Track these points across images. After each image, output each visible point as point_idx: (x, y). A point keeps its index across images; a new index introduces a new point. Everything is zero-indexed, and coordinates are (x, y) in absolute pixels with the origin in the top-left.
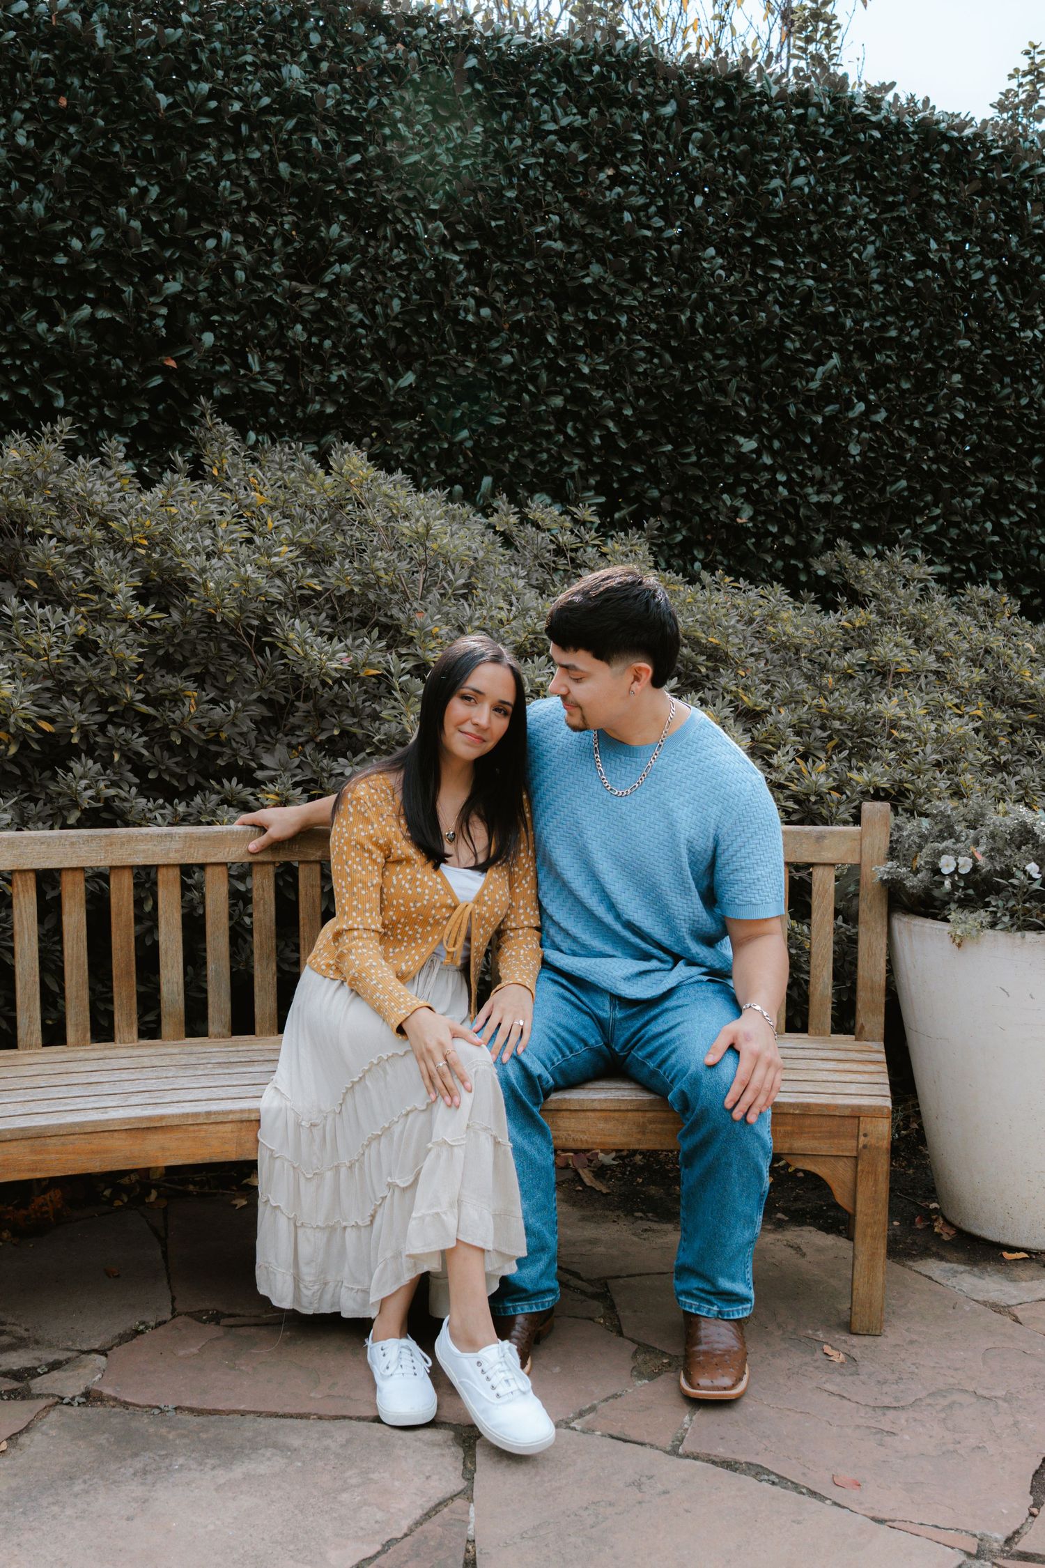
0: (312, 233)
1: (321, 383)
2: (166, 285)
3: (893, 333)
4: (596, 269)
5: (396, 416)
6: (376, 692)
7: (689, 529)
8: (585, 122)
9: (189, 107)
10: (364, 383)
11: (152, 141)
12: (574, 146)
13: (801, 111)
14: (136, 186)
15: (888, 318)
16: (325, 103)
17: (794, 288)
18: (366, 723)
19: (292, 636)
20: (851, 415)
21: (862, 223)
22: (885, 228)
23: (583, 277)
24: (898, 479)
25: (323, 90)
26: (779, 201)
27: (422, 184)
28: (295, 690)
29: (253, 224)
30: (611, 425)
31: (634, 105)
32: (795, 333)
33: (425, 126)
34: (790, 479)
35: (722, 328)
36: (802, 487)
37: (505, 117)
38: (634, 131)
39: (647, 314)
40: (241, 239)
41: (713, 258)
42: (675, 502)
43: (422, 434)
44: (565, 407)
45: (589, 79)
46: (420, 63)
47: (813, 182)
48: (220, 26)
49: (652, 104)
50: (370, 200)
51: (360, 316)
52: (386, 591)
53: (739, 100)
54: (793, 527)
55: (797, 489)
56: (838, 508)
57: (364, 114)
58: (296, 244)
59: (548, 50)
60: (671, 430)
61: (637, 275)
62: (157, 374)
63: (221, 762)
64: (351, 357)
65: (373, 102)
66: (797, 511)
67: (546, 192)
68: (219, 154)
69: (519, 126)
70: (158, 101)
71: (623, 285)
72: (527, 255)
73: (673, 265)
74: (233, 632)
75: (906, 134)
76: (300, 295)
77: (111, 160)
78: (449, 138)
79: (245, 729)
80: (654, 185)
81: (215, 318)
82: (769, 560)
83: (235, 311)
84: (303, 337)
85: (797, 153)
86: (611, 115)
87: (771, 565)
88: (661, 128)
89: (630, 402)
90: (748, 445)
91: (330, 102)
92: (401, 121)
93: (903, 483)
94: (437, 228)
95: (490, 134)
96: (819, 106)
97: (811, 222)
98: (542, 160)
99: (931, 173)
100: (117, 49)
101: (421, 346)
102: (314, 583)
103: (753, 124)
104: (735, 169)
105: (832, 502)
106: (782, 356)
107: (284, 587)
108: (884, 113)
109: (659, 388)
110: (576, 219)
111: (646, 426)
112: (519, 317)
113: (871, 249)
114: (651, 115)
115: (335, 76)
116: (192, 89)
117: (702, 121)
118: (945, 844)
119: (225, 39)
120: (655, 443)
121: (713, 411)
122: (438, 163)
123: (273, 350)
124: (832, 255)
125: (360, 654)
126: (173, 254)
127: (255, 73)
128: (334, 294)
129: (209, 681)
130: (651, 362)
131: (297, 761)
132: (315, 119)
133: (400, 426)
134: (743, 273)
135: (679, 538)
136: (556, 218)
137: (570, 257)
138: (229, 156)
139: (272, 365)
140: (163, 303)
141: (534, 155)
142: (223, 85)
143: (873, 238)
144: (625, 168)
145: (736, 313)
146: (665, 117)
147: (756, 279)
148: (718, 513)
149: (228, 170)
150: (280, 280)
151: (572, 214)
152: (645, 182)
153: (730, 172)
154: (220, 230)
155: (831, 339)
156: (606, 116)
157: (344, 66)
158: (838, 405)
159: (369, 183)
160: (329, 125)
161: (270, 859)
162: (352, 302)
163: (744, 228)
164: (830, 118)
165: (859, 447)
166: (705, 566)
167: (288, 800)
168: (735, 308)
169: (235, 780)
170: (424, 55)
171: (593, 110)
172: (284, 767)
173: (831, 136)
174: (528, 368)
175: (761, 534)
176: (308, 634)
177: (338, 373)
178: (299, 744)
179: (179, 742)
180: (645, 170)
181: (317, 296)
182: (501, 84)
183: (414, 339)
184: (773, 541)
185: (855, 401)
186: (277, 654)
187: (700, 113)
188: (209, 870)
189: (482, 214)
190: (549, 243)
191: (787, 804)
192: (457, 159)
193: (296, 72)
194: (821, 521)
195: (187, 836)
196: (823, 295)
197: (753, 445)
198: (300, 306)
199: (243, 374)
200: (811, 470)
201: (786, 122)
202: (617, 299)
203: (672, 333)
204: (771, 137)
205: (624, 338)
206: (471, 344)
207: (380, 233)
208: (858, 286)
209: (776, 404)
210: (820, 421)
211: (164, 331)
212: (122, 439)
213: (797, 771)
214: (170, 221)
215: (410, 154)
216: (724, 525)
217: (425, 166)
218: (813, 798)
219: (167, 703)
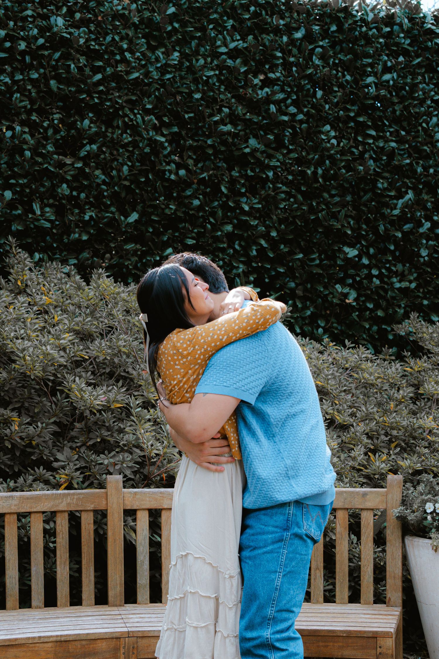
0: (73, 125)
1: (79, 221)
6: (120, 416)
7: (315, 307)
8: (245, 45)
10: (105, 220)
12: (238, 61)
13: (388, 29)
16: (79, 42)
17: (383, 148)
18: (115, 435)
19: (73, 386)
20: (421, 230)
21: (429, 102)
23: (245, 148)
25: (77, 32)
26: (372, 90)
27: (141, 91)
28: (72, 416)
29: (35, 120)
30: (263, 242)
31: (277, 31)
32: (383, 178)
33: (143, 54)
34: (381, 273)
36: (389, 277)
37: (194, 44)
38: (276, 49)
41: (329, 131)
42: (305, 290)
43: (142, 252)
44: (233, 231)
45: (247, 17)
46: (139, 11)
47: (395, 77)
49: (289, 30)
50: (108, 104)
51: (103, 177)
52: (124, 357)
53: (347, 25)
54: (384, 304)
55: (386, 280)
56: (412, 291)
57: (103, 47)
58: (62, 133)
60: (302, 243)
61: (279, 144)
63: (33, 458)
64: (98, 204)
65: (109, 38)
66: (386, 293)
68: (11, 76)
69: (202, 49)
71: (271, 151)
72: (208, 135)
73: (302, 138)
74: (38, 384)
76: (65, 164)
78: (157, 60)
79: (47, 439)
80: (290, 86)
81: (12, 181)
82: (367, 327)
83: (25, 177)
84: (67, 192)
85: (386, 58)
87: (370, 329)
89: (275, 227)
90: (352, 253)
91: (82, 41)
92: (126, 50)
94: (151, 120)
95: (184, 56)
96: (401, 25)
101: (142, 195)
102: (84, 354)
103: (355, 41)
104: (344, 70)
105: (409, 287)
106: (375, 194)
107: (66, 356)
109: (294, 217)
110: (240, 110)
111: (286, 242)
112: (203, 176)
113: (435, 120)
114: (289, 38)
115: (84, 22)
117: (322, 41)
118: (429, 496)
120: (292, 253)
121: (329, 231)
122: (151, 78)
123: (48, 200)
124: (409, 124)
125: (111, 395)
127: (33, 22)
128: (86, 164)
129: (23, 411)
130: (289, 200)
131: (76, 457)
132: (73, 52)
133: (129, 247)
134: (349, 140)
135: (309, 313)
136: (226, 110)
137: (235, 135)
138: (18, 77)
139: (47, 209)
141: (212, 69)
142: (14, 31)
144: (271, 75)
145: (344, 167)
146: (298, 39)
147: (357, 144)
148: (333, 297)
149: (18, 86)
150: (52, 155)
151: (237, 107)
152: (284, 84)
153: (340, 74)
154: (14, 125)
155: (408, 181)
156: (258, 40)
157: (90, 16)
158: (412, 225)
159: (107, 93)
160: (82, 55)
161: (66, 509)
162: (97, 169)
163: (349, 110)
164: (408, 33)
165: (427, 251)
166: (325, 331)
167: (72, 478)
168: (343, 164)
169: (42, 468)
170: (141, 5)
171: (250, 37)
172: (69, 460)
173: (408, 45)
174: (210, 208)
175: (362, 309)
176: (83, 385)
177: (90, 214)
178: (77, 447)
179: (10, 447)
180: (284, 76)
181: (76, 166)
182: (190, 22)
183: (137, 191)
184: (370, 314)
185: (423, 221)
186: (64, 395)
187: (321, 35)
188: (33, 516)
189: (179, 109)
190: (222, 127)
191: (360, 479)
192: (163, 74)
193: (60, 21)
194: (402, 300)
195: (21, 497)
196: (402, 152)
197: (356, 252)
198: (65, 172)
199: (30, 216)
200: (395, 267)
201: (378, 38)
202: (266, 161)
203: (302, 182)
204: (367, 49)
205: (271, 186)
206: (173, 193)
207: (115, 124)
208: (426, 145)
209: (371, 225)
210: (400, 235)
213: (367, 461)
215: (132, 73)
216: (337, 304)
217: (142, 80)
218: (377, 476)
219: (2, 425)
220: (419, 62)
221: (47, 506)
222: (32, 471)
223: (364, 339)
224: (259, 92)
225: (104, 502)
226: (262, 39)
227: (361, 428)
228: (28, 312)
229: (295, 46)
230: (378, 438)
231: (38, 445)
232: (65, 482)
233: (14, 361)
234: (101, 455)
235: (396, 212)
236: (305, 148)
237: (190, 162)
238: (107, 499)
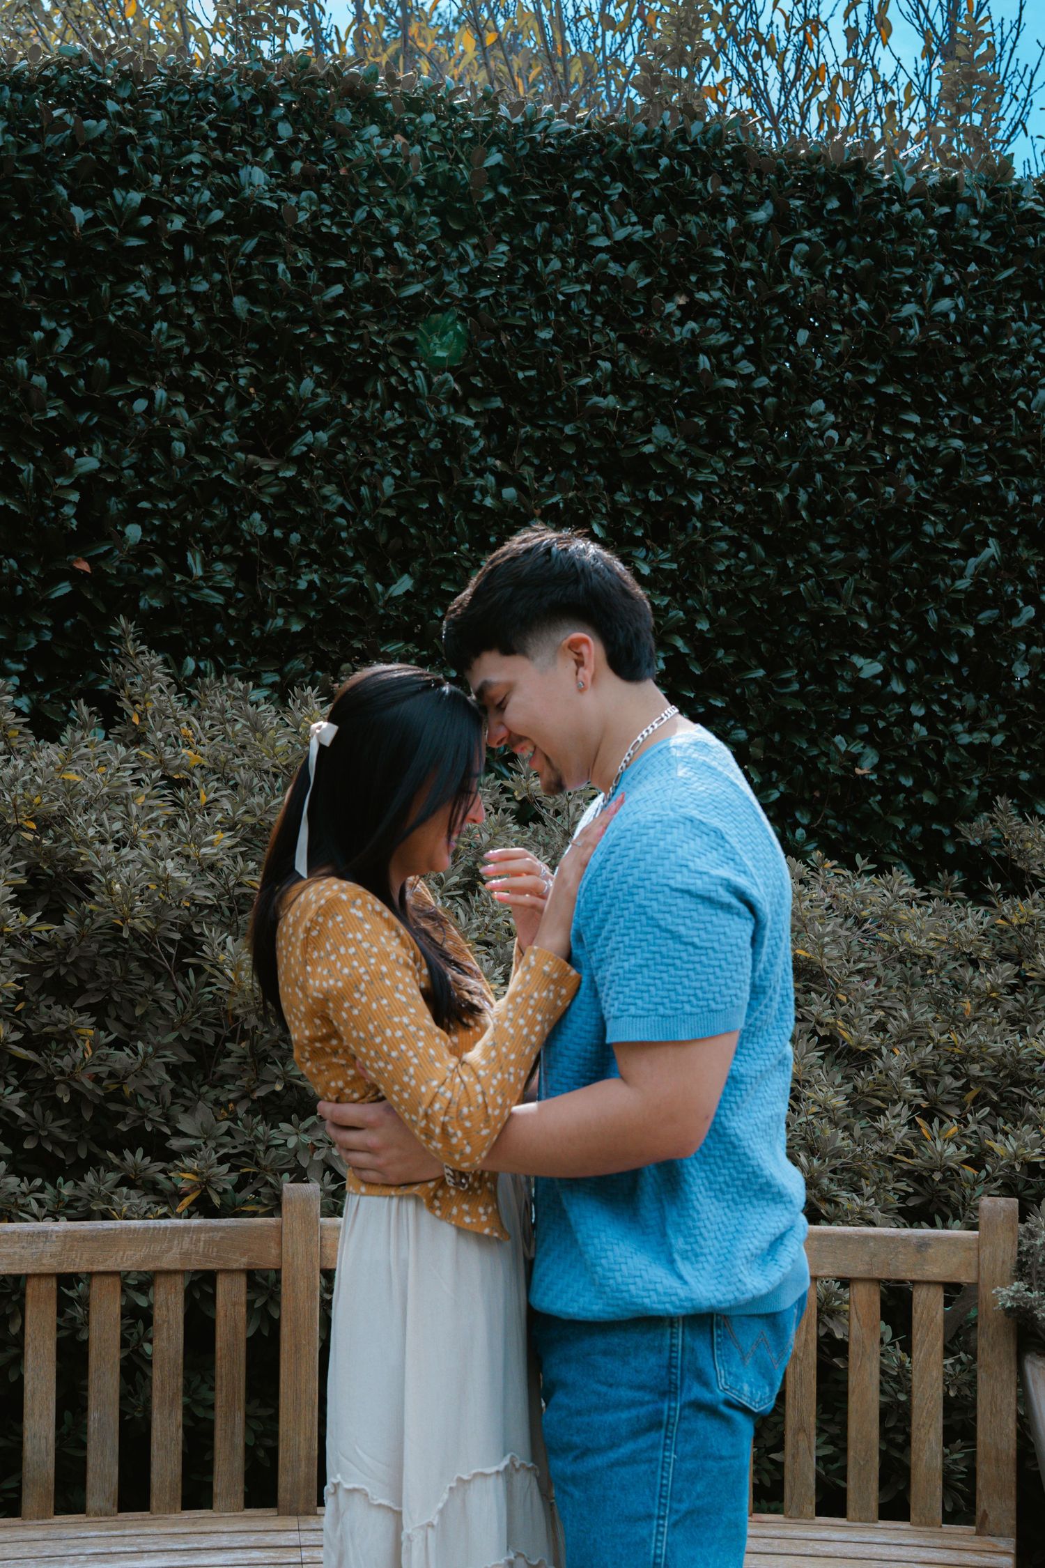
0: (277, 391)
1: (286, 591)
2: (79, 461)
4: (661, 432)
5: (387, 633)
7: (790, 783)
8: (648, 234)
9: (114, 225)
10: (343, 591)
11: (63, 269)
12: (633, 266)
13: (946, 210)
14: (42, 329)
16: (296, 217)
17: (935, 451)
19: (223, 956)
20: (1016, 623)
21: (1031, 359)
23: (646, 443)
25: (293, 199)
26: (914, 332)
27: (426, 322)
29: (198, 379)
30: (679, 643)
31: (715, 208)
32: (936, 513)
33: (430, 245)
34: (930, 713)
35: (834, 509)
36: (948, 722)
37: (539, 230)
38: (714, 244)
39: (731, 491)
41: (822, 414)
42: (769, 746)
45: (653, 177)
46: (426, 160)
47: (961, 306)
48: (158, 116)
49: (741, 206)
50: (355, 346)
51: (340, 500)
53: (859, 199)
54: (935, 778)
55: (940, 727)
56: (997, 751)
57: (349, 231)
58: (255, 406)
59: (598, 138)
60: (763, 647)
61: (717, 438)
62: (64, 580)
63: (122, 1127)
64: (328, 556)
65: (361, 214)
66: (941, 755)
67: (594, 330)
68: (153, 286)
69: (558, 241)
70: (73, 216)
71: (698, 453)
72: (567, 416)
73: (766, 425)
76: (260, 472)
77: (8, 295)
78: (463, 260)
79: (156, 1083)
80: (740, 318)
81: (144, 505)
82: (901, 827)
83: (171, 496)
84: (262, 530)
85: (941, 268)
86: (684, 224)
87: (905, 831)
88: (753, 239)
89: (706, 611)
90: (870, 668)
91: (303, 217)
92: (398, 238)
94: (446, 381)
95: (517, 251)
96: (971, 202)
97: (960, 361)
100: (20, 147)
101: (422, 540)
103: (879, 229)
104: (854, 290)
105: (989, 744)
106: (918, 545)
107: (218, 886)
109: (747, 592)
110: (634, 365)
111: (729, 643)
112: (554, 500)
113: (1042, 394)
114: (739, 221)
115: (310, 180)
116: (119, 200)
117: (809, 229)
119: (165, 132)
120: (741, 667)
121: (821, 621)
122: (448, 295)
123: (221, 546)
124: (990, 403)
126: (89, 418)
127: (204, 177)
128: (304, 472)
129: (111, 1015)
130: (736, 556)
131: (225, 1126)
132: (283, 239)
133: (390, 648)
134: (864, 432)
135: (775, 795)
136: (606, 365)
137: (624, 418)
138: (167, 288)
139: (219, 566)
140: (73, 487)
141: (578, 281)
142: (160, 193)
144: (702, 296)
145: (853, 488)
146: (757, 225)
147: (882, 440)
148: (829, 762)
149: (165, 307)
150: (232, 453)
151: (628, 359)
152: (728, 314)
153: (846, 297)
154: (153, 388)
155: (987, 520)
156: (676, 226)
157: (323, 167)
158: (996, 611)
160: (301, 246)
161: (182, 1266)
162: (329, 483)
163: (865, 371)
164: (986, 217)
165: (1027, 667)
166: (811, 834)
167: (209, 1181)
168: (852, 481)
169: (140, 1152)
170: (431, 149)
171: (659, 218)
172: (207, 1134)
173: (987, 242)
175: (890, 789)
177: (309, 577)
178: (229, 1101)
179: (67, 1099)
180: (728, 298)
181: (282, 475)
182: (534, 186)
183: (412, 531)
184: (906, 799)
185: (1021, 604)
186: (203, 978)
187: (806, 217)
188: (96, 1283)
189: (506, 361)
190: (596, 399)
191: (899, 1185)
192: (473, 288)
193: (259, 176)
194: (974, 770)
195: (67, 1235)
196: (976, 461)
197: (877, 668)
198: (260, 489)
199: (180, 579)
200: (960, 700)
201: (925, 226)
202: (689, 473)
203: (765, 517)
204: (904, 247)
205: (699, 525)
206: (488, 536)
207: (369, 390)
208: (1025, 445)
209: (909, 611)
210: (971, 633)
211: (74, 522)
212: (14, 666)
213: (913, 1139)
214: (86, 375)
215: (408, 284)
216: (836, 778)
217: (429, 299)
218: (937, 1176)
219: (54, 1045)
220: (1009, 277)
221: (128, 1259)
222: (116, 1161)
223: (893, 853)
224: (677, 330)
225: (274, 1252)
227: (898, 1059)
228: (138, 782)
230: (936, 1083)
231: (135, 1095)
232: (193, 1189)
233: (90, 895)
234: (284, 1126)
235: (963, 584)
236: (771, 448)
237: (527, 472)
238: (280, 1244)
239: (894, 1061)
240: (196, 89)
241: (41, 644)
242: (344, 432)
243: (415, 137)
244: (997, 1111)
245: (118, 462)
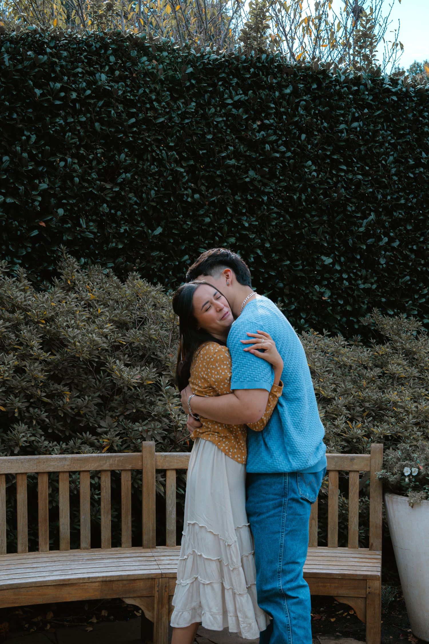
0: (112, 158)
1: (116, 233)
2: (40, 185)
3: (403, 201)
5: (153, 248)
6: (151, 391)
7: (298, 303)
8: (246, 98)
9: (50, 96)
10: (137, 233)
11: (32, 112)
12: (241, 110)
13: (356, 88)
15: (400, 194)
16: (118, 93)
17: (352, 180)
18: (147, 406)
19: (114, 367)
20: (381, 244)
21: (387, 145)
22: (399, 147)
23: (246, 178)
24: (405, 276)
25: (116, 86)
26: (344, 135)
27: (166, 132)
28: (112, 390)
29: (83, 154)
30: (259, 252)
31: (271, 87)
32: (352, 203)
33: (167, 103)
34: (349, 277)
35: (315, 201)
36: (356, 280)
37: (207, 96)
38: (270, 102)
39: (277, 195)
40: (76, 161)
41: (310, 166)
42: (291, 289)
43: (165, 258)
44: (236, 243)
45: (248, 76)
46: (165, 70)
47: (361, 125)
49: (280, 87)
50: (140, 142)
51: (135, 199)
52: (154, 342)
53: (324, 84)
54: (351, 300)
55: (353, 282)
56: (373, 291)
57: (137, 98)
58: (104, 164)
59: (228, 61)
60: (289, 253)
61: (272, 175)
62: (36, 229)
63: (81, 425)
64: (131, 220)
65: (141, 91)
66: (354, 292)
67: (227, 135)
68: (65, 119)
69: (213, 101)
70: (36, 93)
71: (266, 181)
72: (218, 168)
73: (290, 170)
74: (86, 364)
75: (411, 97)
76: (106, 189)
77: (12, 123)
78: (179, 108)
79: (91, 410)
80: (281, 130)
81: (64, 201)
82: (339, 318)
83: (74, 198)
84: (107, 210)
85: (354, 110)
87: (340, 320)
89: (268, 240)
90: (328, 261)
91: (120, 93)
92: (155, 100)
93: (408, 278)
94: (173, 155)
95: (198, 105)
96: (365, 85)
98: (225, 119)
99: (424, 117)
100: (15, 66)
101: (165, 214)
102: (121, 340)
103: (331, 96)
104: (322, 119)
105: (371, 288)
106: (345, 215)
107: (107, 341)
108: (399, 87)
109: (283, 232)
110: (242, 148)
111: (277, 252)
112: (213, 199)
113: (391, 158)
114: (280, 93)
115: (122, 78)
116: (52, 86)
117: (305, 96)
118: (406, 462)
119: (68, 60)
120: (281, 260)
121: (310, 243)
122: (173, 122)
123: (92, 216)
124: (372, 161)
125: (144, 374)
126: (43, 169)
127: (83, 77)
128: (122, 189)
129: (73, 386)
130: (279, 219)
131: (116, 424)
132: (113, 101)
133: (154, 254)
134: (326, 173)
135: (293, 307)
136: (231, 148)
137: (238, 168)
138: (70, 120)
139: (91, 224)
140: (39, 195)
141: (221, 116)
142: (68, 85)
143: (392, 153)
144: (266, 122)
145: (322, 194)
146: (287, 94)
147: (332, 176)
148: (313, 295)
149: (70, 127)
150: (95, 181)
151: (240, 145)
152: (276, 129)
153: (319, 121)
154: (66, 157)
155: (371, 205)
156: (256, 95)
157: (127, 73)
158: (374, 239)
159: (139, 133)
160: (120, 104)
161: (109, 469)
162: (131, 192)
163: (326, 150)
164: (371, 91)
165: (385, 260)
166: (306, 321)
167: (113, 442)
168: (321, 191)
169: (88, 433)
170: (166, 66)
171: (250, 92)
172: (110, 427)
173: (371, 100)
174: (218, 224)
175: (335, 305)
176: (122, 366)
177: (125, 228)
178: (116, 416)
179: (62, 416)
180: (276, 123)
181: (114, 190)
182: (204, 80)
183: (162, 210)
184: (341, 308)
185: (383, 237)
186: (106, 374)
187: (304, 91)
188: (82, 474)
189: (195, 147)
190: (228, 161)
191: (342, 443)
192: (183, 119)
193: (104, 77)
194: (365, 298)
195: (72, 459)
196: (366, 183)
197: (331, 260)
198: (106, 195)
199: (78, 229)
200: (360, 272)
201: (348, 94)
202: (262, 188)
203: (290, 205)
204: (340, 103)
205: (266, 208)
206: (189, 212)
207: (145, 157)
208: (385, 177)
209: (342, 239)
210: (365, 247)
211: (39, 207)
212: (17, 261)
213: (346, 428)
214: (42, 152)
215: (159, 118)
216: (316, 301)
217: (167, 124)
218: (355, 440)
219: (56, 397)
220: (379, 114)
221: (93, 467)
222: (80, 436)
223: (336, 328)
224: (257, 134)
225: (140, 463)
226: (259, 94)
227: (341, 401)
228: (77, 306)
229: (284, 99)
230: (354, 409)
231: (85, 414)
232: (107, 445)
233: (66, 346)
234: (137, 424)
235: (362, 229)
236: (292, 179)
237: (203, 188)
238: (142, 461)
239: (340, 401)
240: (78, 43)
241: (27, 253)
242: (136, 173)
243: (160, 61)
244: (374, 419)
245: (54, 185)
